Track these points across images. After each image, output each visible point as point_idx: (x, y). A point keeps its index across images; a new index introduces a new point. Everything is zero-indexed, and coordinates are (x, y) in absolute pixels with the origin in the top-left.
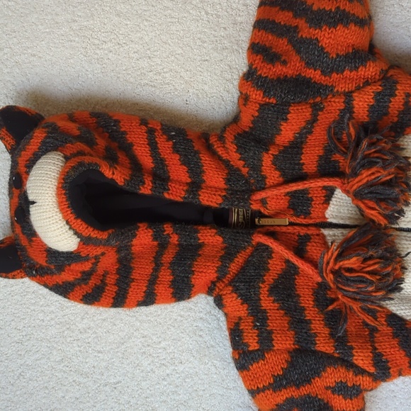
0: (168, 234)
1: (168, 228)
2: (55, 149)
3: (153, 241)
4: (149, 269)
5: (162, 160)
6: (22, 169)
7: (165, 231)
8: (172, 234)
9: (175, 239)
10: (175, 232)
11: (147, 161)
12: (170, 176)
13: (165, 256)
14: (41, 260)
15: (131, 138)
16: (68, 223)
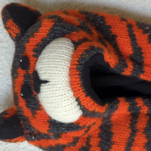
0: (140, 106)
1: (140, 102)
2: (63, 35)
3: (128, 111)
4: (127, 134)
5: (140, 49)
6: (30, 53)
7: (137, 104)
8: (143, 106)
9: (145, 110)
10: (145, 104)
11: (128, 49)
12: (143, 62)
13: (138, 123)
14: (44, 129)
15: (115, 31)
16: (77, 100)
